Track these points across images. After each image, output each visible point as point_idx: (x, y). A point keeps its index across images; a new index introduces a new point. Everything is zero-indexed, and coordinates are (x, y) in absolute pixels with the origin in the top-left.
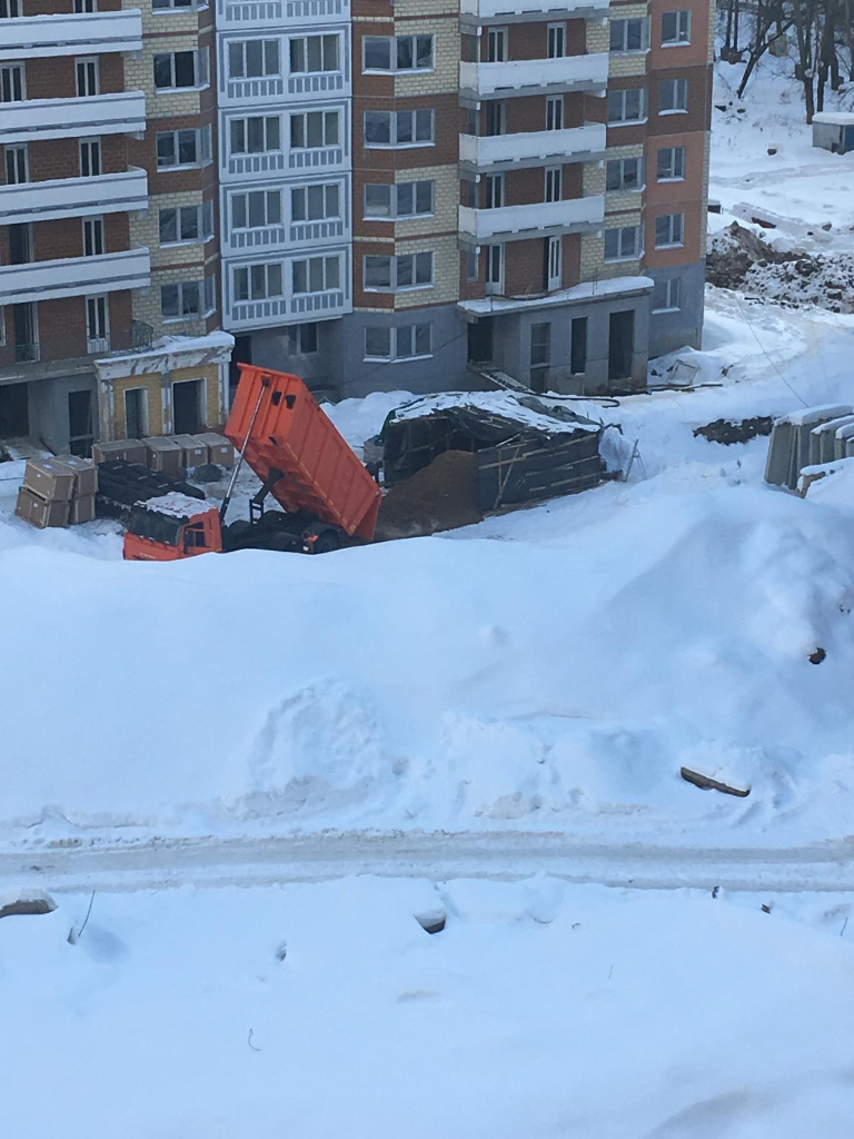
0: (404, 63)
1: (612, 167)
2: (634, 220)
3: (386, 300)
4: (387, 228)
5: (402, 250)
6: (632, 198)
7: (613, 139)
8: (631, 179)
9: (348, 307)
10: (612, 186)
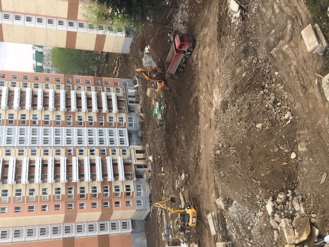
0: (92, 120)
1: (107, 91)
2: (115, 88)
3: (125, 123)
4: (115, 123)
5: (118, 121)
6: (112, 89)
7: (103, 91)
8: (109, 89)
9: (126, 129)
10: (110, 91)
